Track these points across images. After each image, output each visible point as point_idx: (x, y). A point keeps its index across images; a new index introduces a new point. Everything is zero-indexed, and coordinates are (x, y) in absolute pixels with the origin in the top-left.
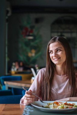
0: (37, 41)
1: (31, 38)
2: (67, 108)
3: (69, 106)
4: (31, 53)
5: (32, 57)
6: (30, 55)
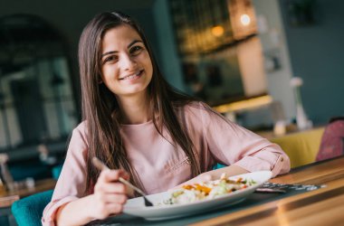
2: (234, 190)
3: (236, 186)
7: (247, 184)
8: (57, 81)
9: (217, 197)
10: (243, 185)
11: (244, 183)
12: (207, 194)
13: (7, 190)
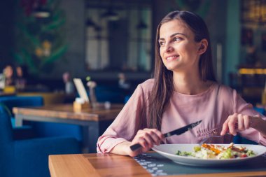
0: (56, 23)
1: (44, 15)
2: (236, 156)
3: (239, 153)
4: (43, 48)
5: (44, 57)
6: (39, 52)
7: (247, 154)
8: (142, 26)
9: (223, 159)
10: (243, 154)
11: (246, 152)
12: (217, 154)
13: (91, 107)
